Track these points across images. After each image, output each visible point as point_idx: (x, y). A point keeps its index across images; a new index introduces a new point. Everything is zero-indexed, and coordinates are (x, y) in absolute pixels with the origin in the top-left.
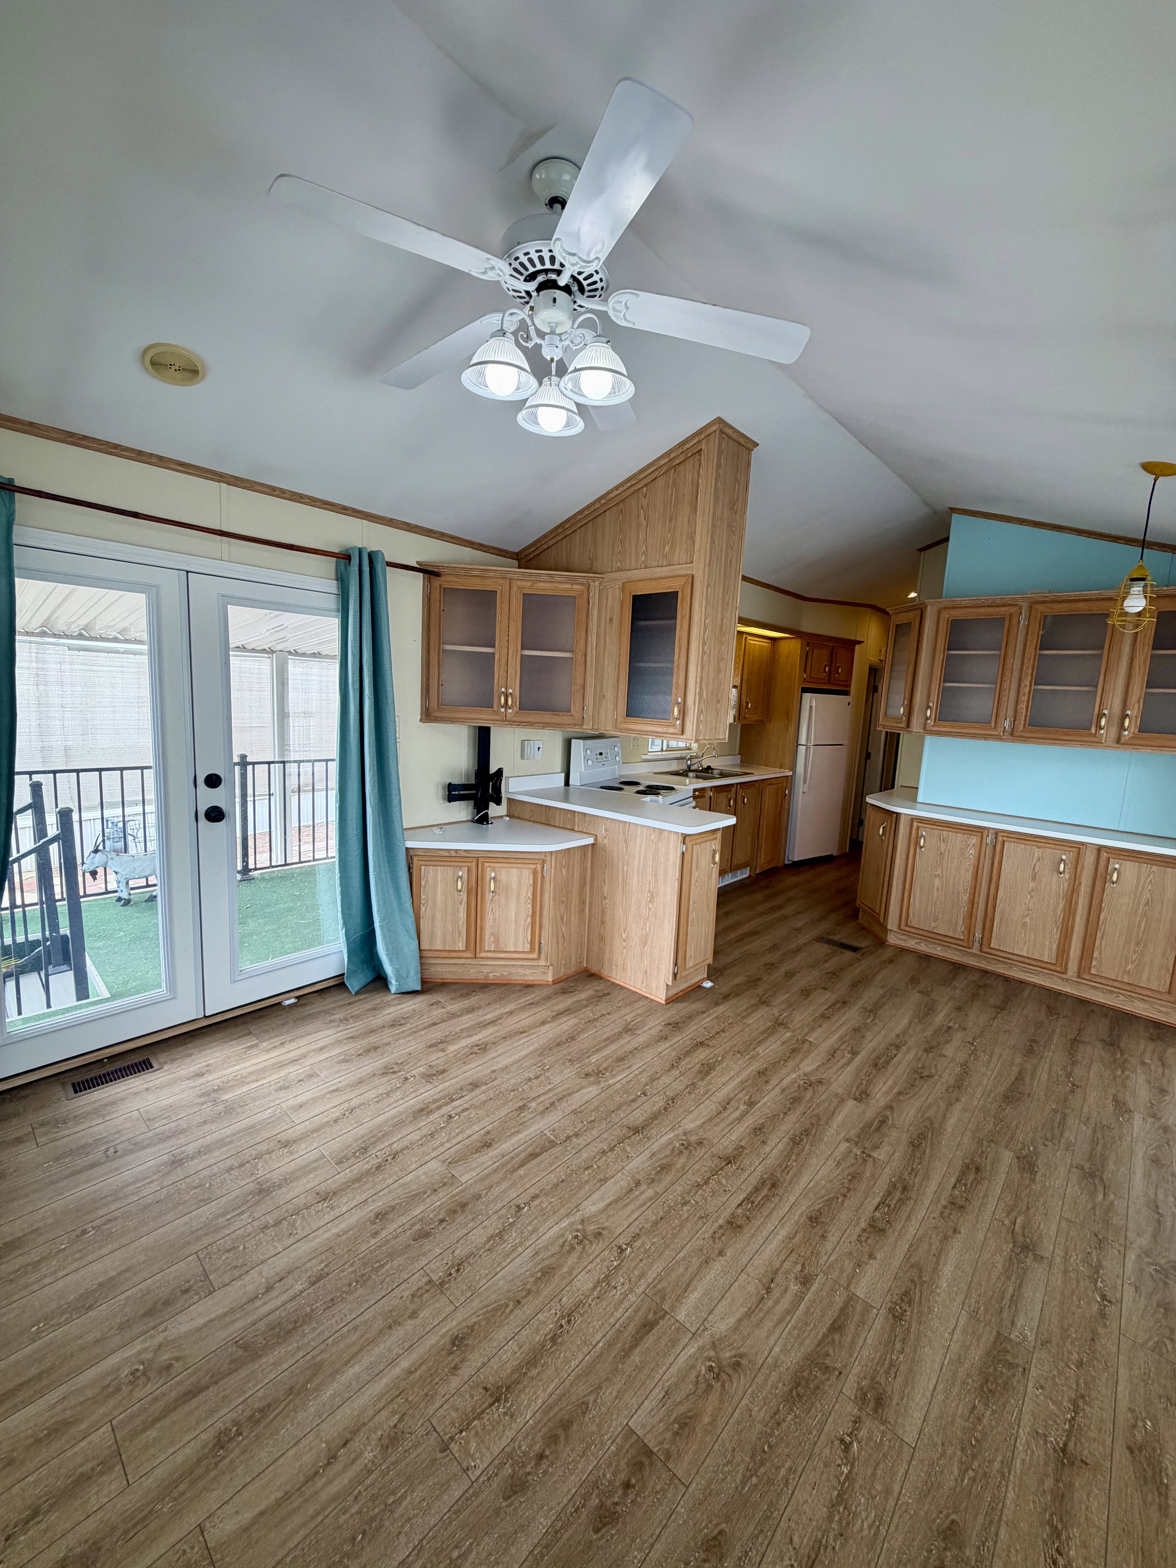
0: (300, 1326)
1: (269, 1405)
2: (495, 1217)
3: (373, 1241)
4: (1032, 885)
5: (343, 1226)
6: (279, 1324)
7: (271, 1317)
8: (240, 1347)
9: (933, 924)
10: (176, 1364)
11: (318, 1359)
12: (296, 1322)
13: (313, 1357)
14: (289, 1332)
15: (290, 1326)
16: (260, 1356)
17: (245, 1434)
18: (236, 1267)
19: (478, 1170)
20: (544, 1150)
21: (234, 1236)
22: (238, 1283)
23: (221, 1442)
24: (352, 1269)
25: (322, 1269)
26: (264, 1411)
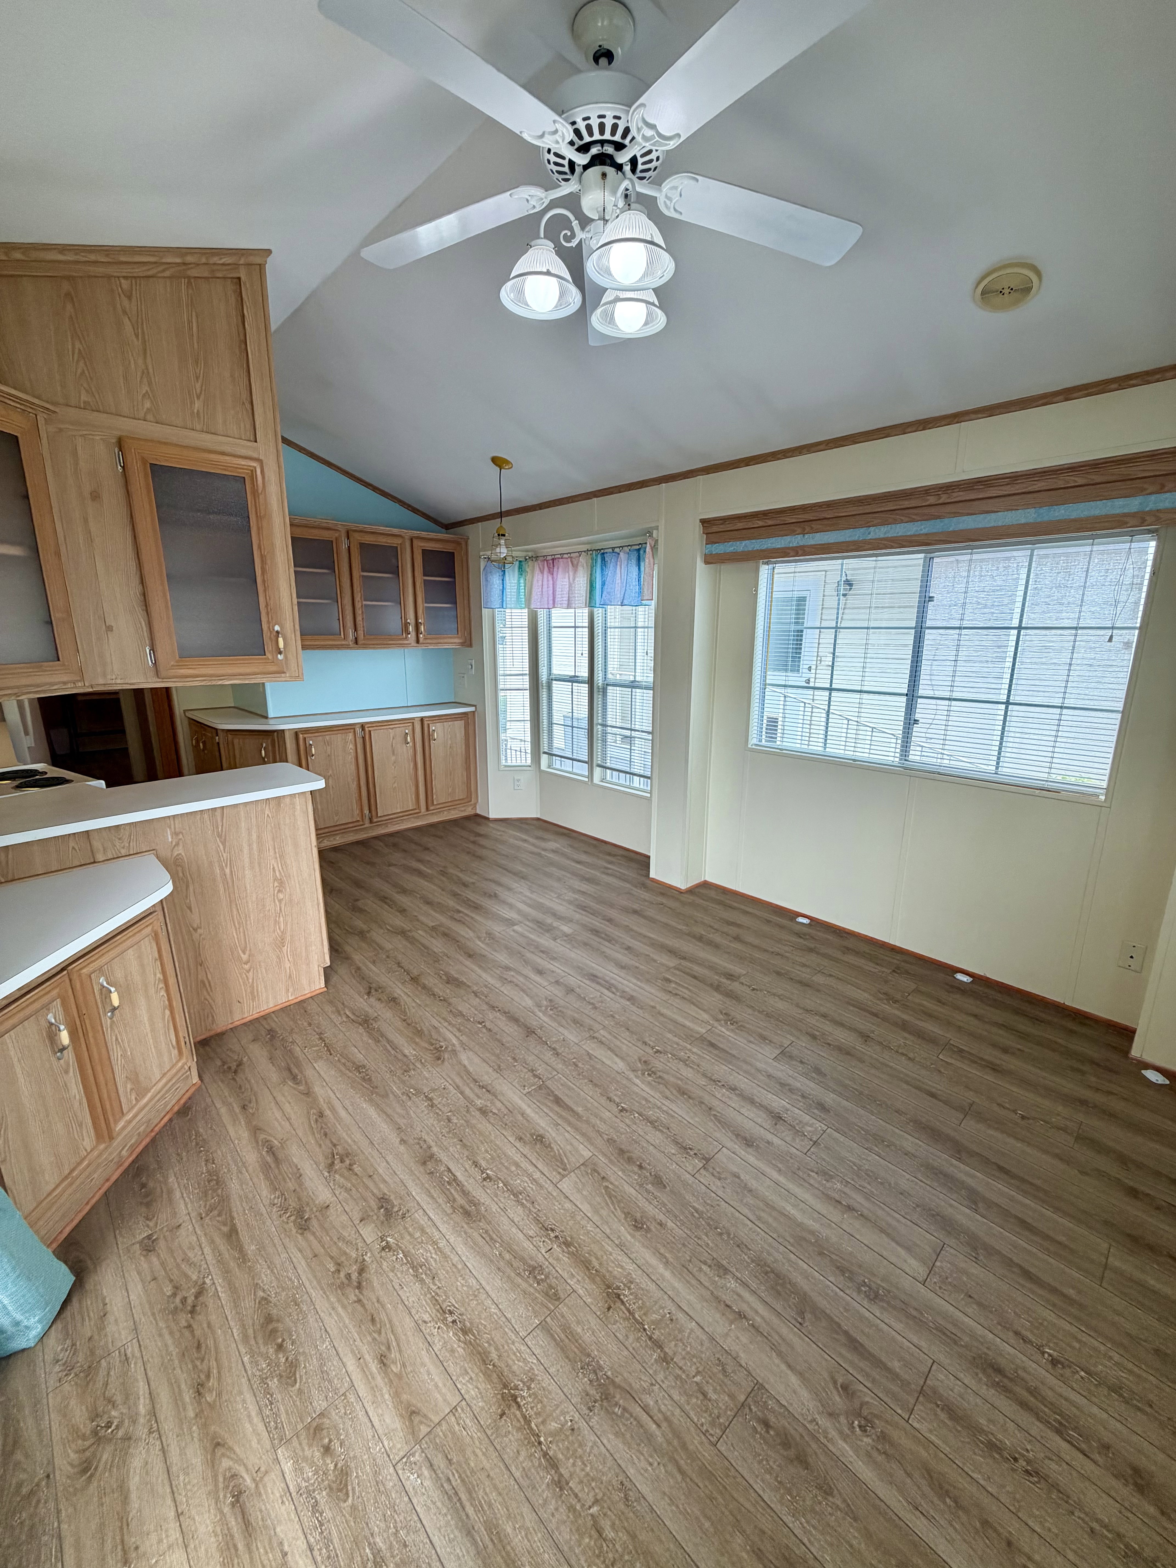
0: (769, 1267)
1: (838, 1268)
2: (634, 1127)
3: (670, 1224)
4: (393, 758)
5: (654, 1261)
6: (772, 1288)
7: (769, 1299)
8: (803, 1318)
9: (336, 818)
10: (840, 1381)
11: (792, 1241)
12: (766, 1273)
13: (792, 1245)
14: (778, 1276)
15: (772, 1275)
16: (805, 1294)
17: (862, 1278)
18: (724, 1371)
19: (576, 1143)
20: (550, 1093)
21: (683, 1400)
22: (743, 1358)
23: (874, 1296)
24: (704, 1237)
25: (710, 1266)
26: (842, 1270)
